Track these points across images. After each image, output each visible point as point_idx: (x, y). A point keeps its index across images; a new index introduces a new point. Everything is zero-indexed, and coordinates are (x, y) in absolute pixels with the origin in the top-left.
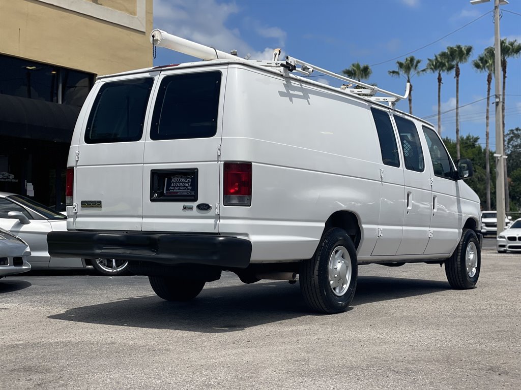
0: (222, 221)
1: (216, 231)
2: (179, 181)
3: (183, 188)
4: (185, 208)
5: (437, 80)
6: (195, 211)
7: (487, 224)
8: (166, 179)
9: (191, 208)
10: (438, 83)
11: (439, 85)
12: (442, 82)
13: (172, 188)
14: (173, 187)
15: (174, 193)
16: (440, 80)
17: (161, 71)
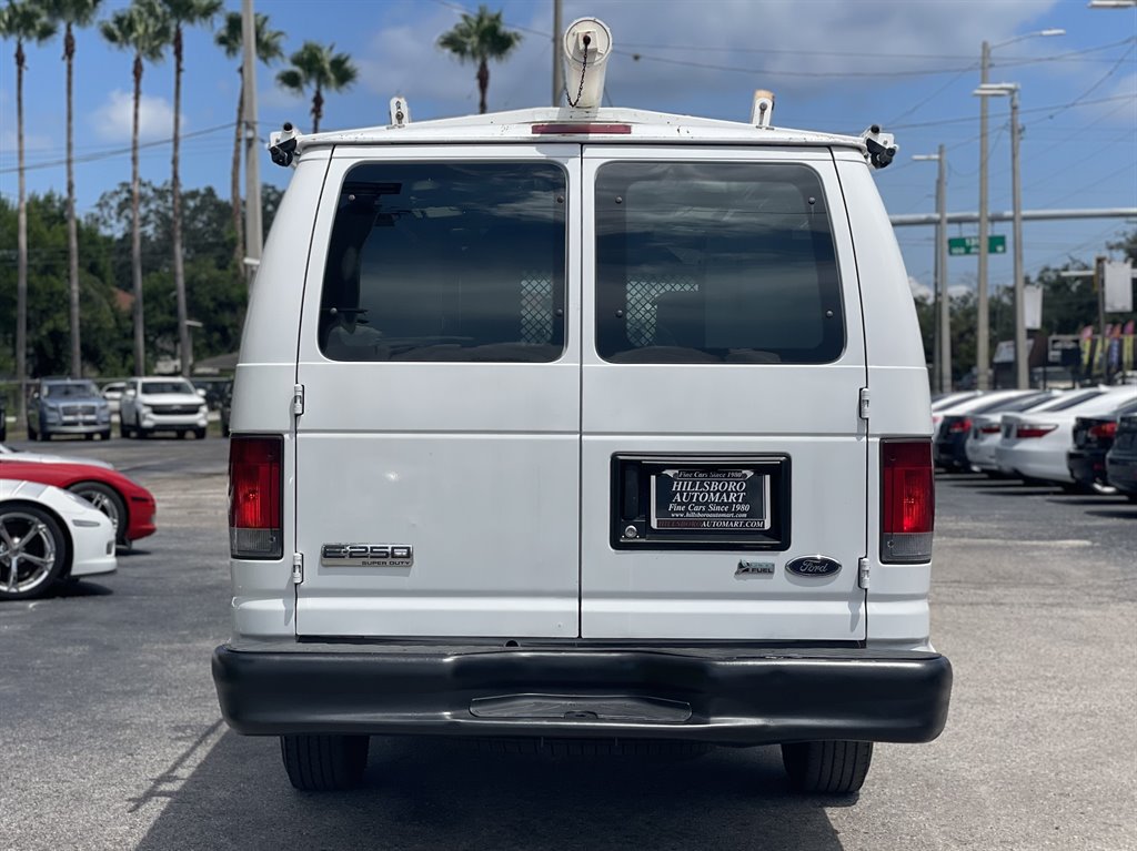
0: (874, 608)
1: (858, 636)
2: (701, 486)
3: (718, 508)
4: (743, 569)
5: (14, 60)
6: (781, 580)
7: (158, 409)
8: (653, 478)
9: (767, 570)
10: (15, 68)
11: (20, 72)
12: (26, 63)
13: (679, 508)
14: (681, 504)
15: (689, 522)
16: (20, 59)
17: (582, 144)
